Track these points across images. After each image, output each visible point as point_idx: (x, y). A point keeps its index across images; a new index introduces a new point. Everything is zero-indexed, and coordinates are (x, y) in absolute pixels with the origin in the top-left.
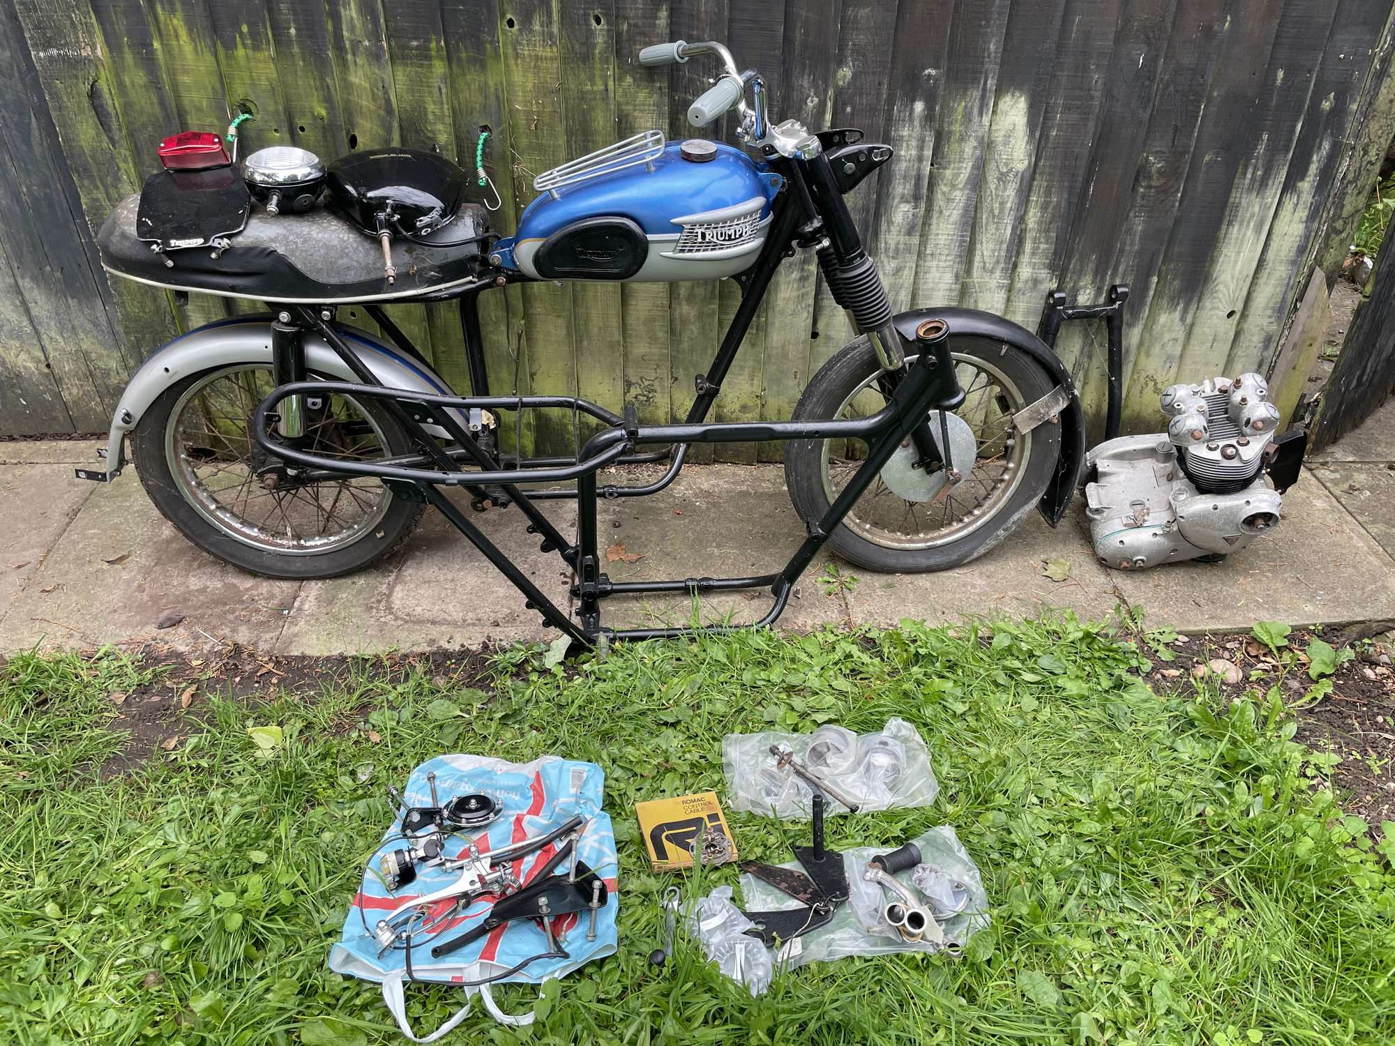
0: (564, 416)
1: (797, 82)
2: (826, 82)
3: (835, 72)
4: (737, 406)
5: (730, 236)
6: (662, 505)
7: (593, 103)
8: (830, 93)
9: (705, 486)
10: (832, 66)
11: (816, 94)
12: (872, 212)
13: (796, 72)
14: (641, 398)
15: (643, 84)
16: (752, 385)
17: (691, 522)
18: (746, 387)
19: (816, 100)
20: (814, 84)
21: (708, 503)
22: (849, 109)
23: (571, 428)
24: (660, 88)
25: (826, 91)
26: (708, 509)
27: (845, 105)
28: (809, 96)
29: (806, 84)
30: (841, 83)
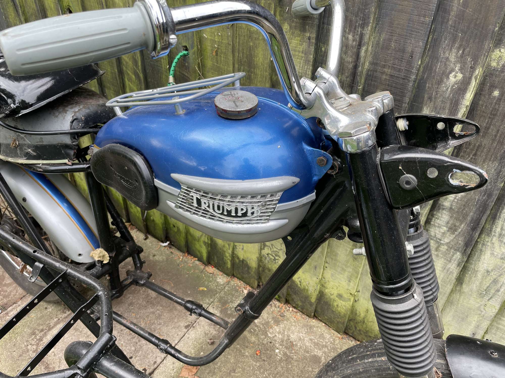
0: (224, 246)
1: (442, 54)
2: (475, 59)
3: (490, 51)
4: (335, 292)
5: (229, 212)
6: (253, 339)
7: (257, 42)
8: (479, 71)
9: (293, 337)
10: (488, 44)
11: (462, 70)
12: (495, 198)
13: (445, 43)
14: (271, 257)
15: (297, 32)
16: (349, 285)
17: (260, 367)
18: (344, 283)
19: (460, 76)
20: (462, 59)
21: (285, 354)
22: (496, 93)
23: (227, 255)
24: (309, 38)
25: (473, 69)
26: (281, 360)
27: (493, 87)
28: (452, 70)
29: (452, 58)
30: (494, 64)
